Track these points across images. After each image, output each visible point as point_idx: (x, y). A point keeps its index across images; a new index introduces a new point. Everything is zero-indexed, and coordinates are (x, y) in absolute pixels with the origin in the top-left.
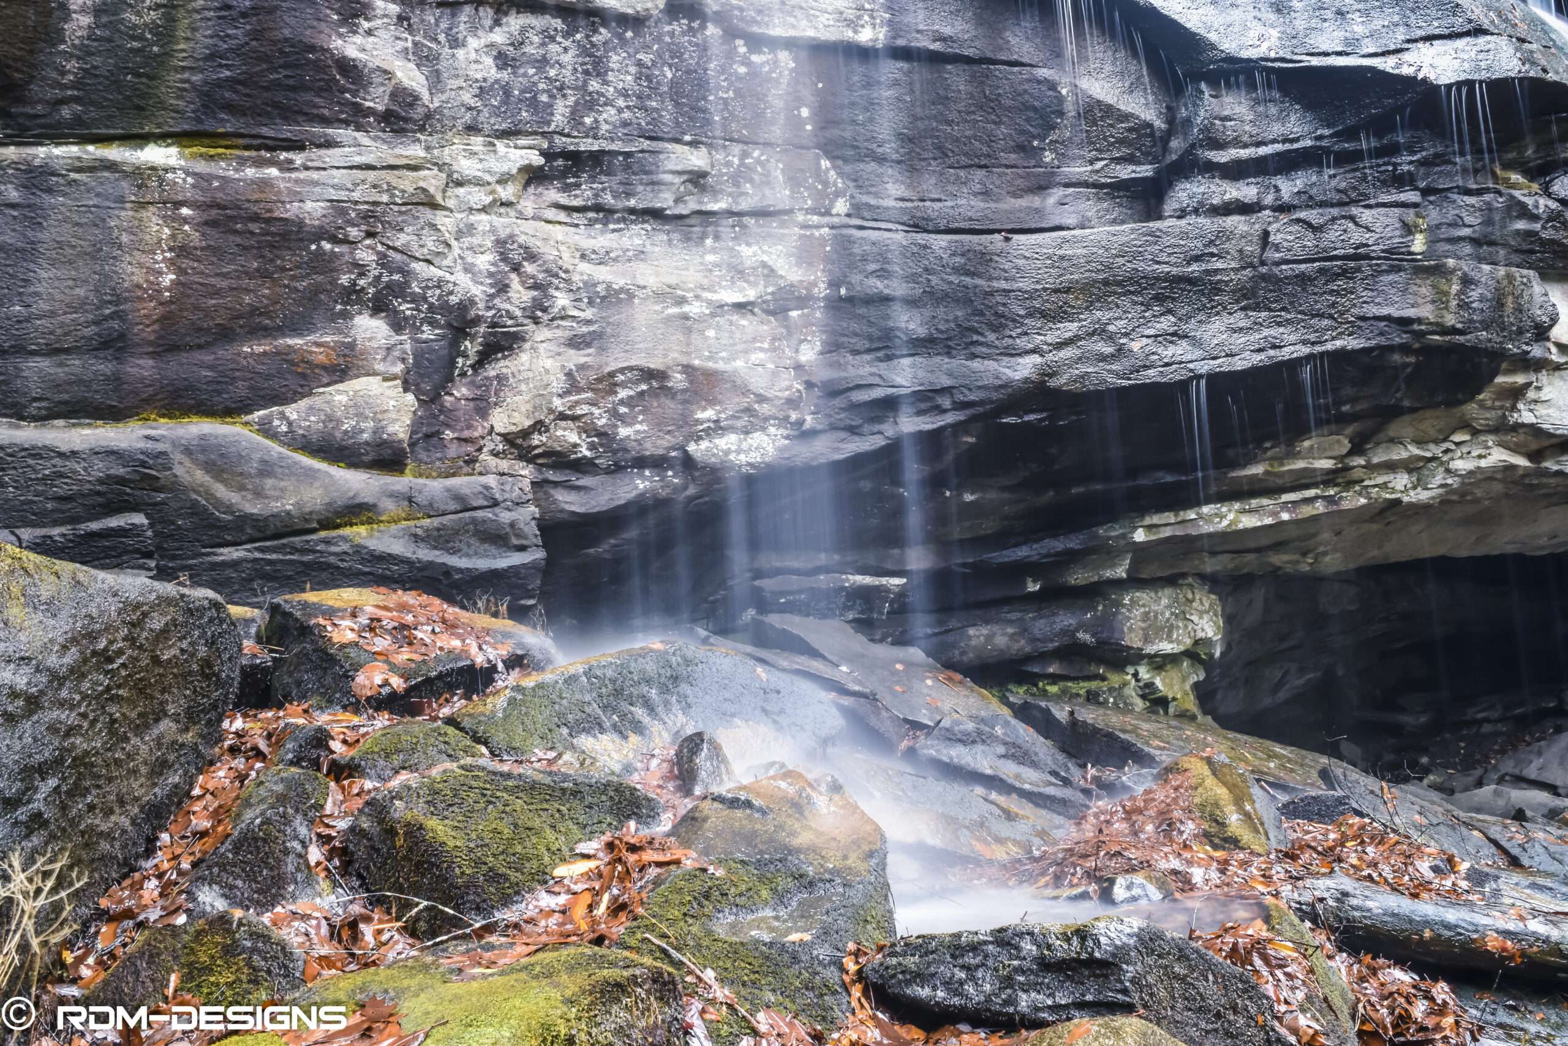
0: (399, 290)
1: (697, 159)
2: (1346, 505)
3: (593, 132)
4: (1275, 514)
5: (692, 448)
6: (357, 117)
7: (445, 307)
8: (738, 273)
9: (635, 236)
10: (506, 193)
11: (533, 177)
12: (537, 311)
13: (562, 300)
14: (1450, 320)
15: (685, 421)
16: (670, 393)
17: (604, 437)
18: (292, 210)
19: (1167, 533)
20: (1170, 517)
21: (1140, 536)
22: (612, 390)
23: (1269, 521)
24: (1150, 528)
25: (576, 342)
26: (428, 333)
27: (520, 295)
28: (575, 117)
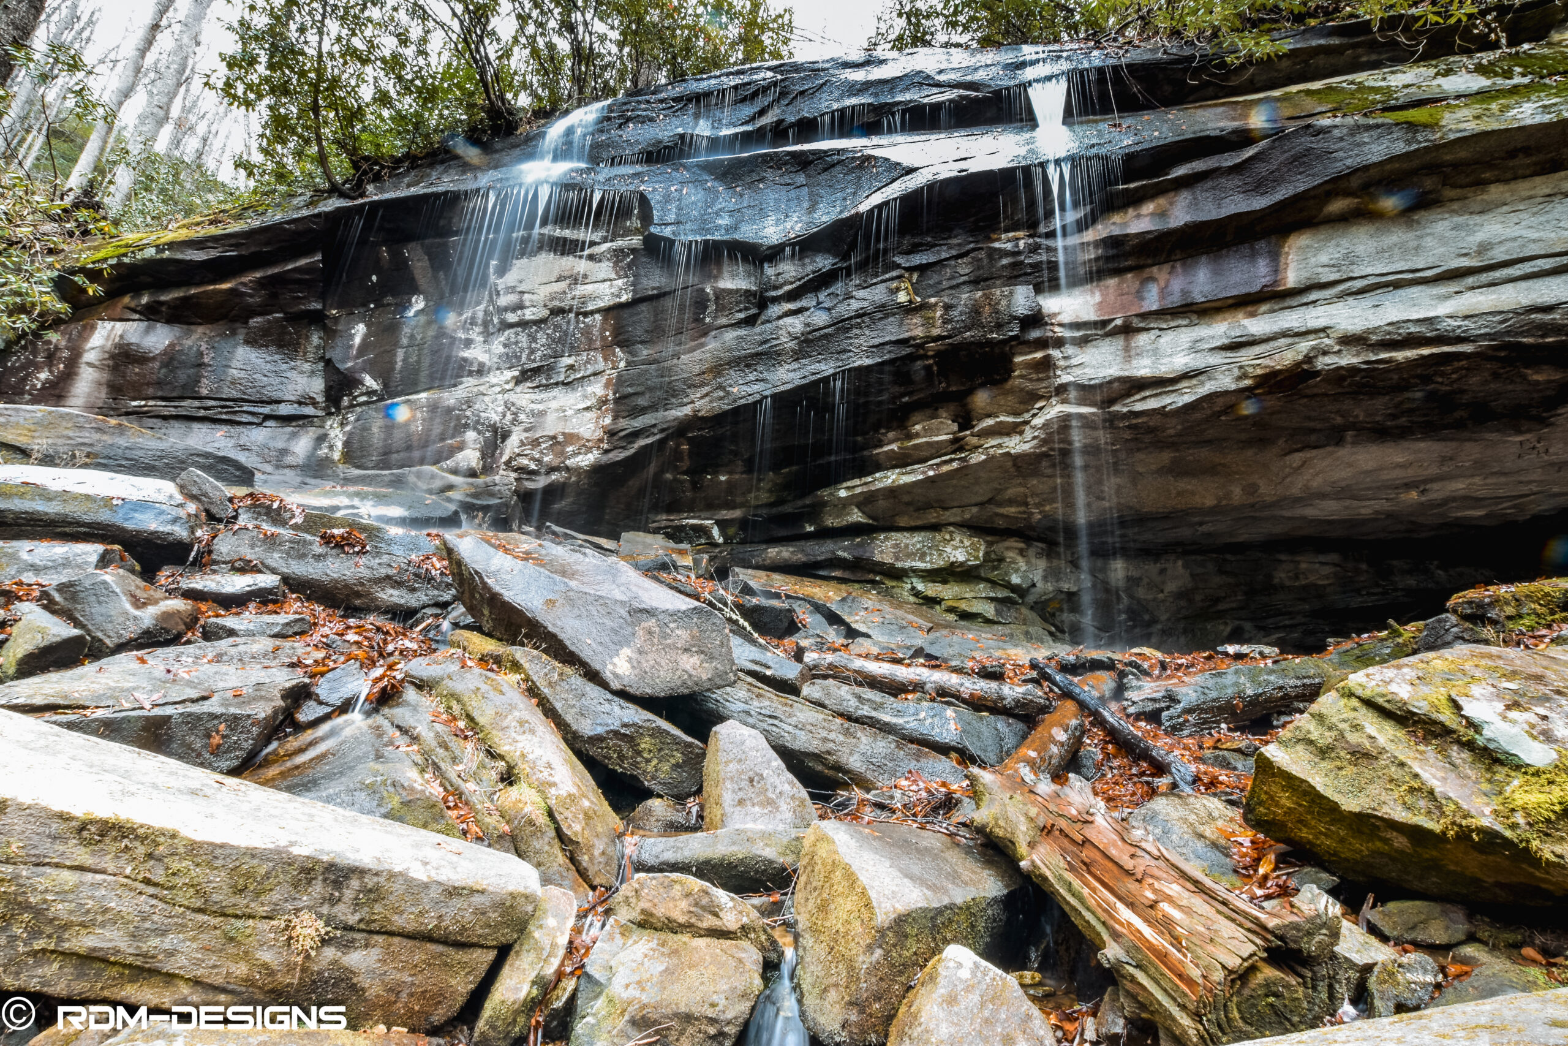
0: (478, 422)
1: (570, 361)
2: (973, 461)
3: (534, 361)
4: (924, 473)
5: (568, 462)
6: (470, 374)
7: (490, 426)
8: (585, 397)
9: (556, 392)
10: (507, 387)
11: (518, 381)
12: (515, 421)
13: (522, 417)
14: (936, 332)
15: (563, 453)
16: (559, 443)
17: (539, 461)
18: (447, 403)
19: (858, 490)
20: (857, 482)
21: (843, 493)
22: (539, 444)
23: (921, 477)
24: (848, 488)
25: (526, 430)
26: (488, 434)
27: (509, 417)
28: (529, 358)
